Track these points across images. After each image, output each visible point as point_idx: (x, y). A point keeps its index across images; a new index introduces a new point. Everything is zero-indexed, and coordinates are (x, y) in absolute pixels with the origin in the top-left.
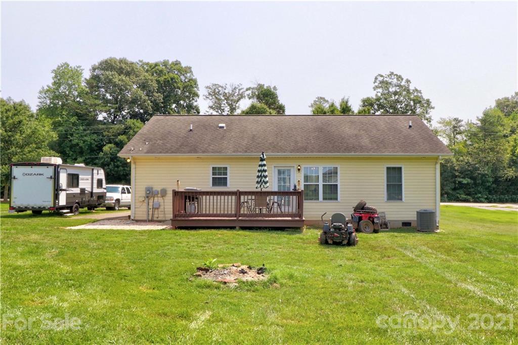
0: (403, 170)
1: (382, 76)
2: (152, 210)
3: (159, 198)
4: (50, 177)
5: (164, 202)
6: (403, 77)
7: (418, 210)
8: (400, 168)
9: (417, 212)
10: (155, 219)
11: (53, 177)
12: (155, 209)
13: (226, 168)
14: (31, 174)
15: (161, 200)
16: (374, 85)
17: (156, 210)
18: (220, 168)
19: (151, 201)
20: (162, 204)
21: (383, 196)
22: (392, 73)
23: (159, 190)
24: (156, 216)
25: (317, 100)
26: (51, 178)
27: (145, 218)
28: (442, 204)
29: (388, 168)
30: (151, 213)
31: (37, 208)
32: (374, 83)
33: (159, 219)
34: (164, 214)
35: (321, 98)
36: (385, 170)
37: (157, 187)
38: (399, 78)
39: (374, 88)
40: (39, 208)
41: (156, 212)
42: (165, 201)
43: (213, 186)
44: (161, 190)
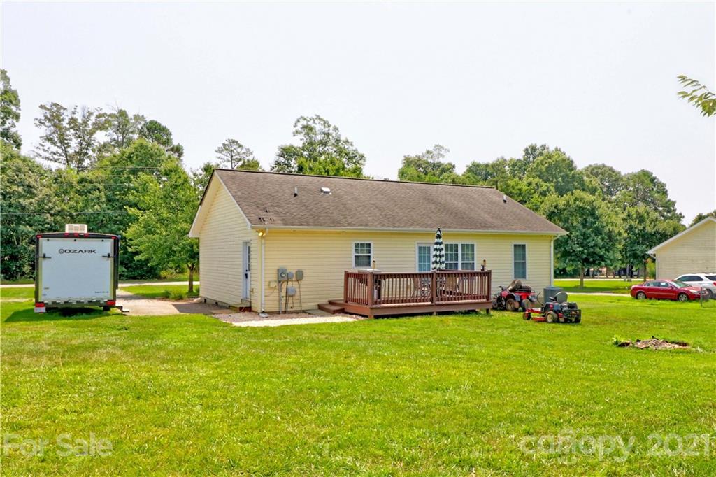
0: (526, 247)
1: (305, 119)
2: (285, 298)
3: (294, 283)
4: (107, 255)
5: (299, 288)
6: (330, 123)
7: (545, 287)
8: (524, 246)
9: (545, 290)
10: (289, 309)
11: (112, 255)
12: (289, 296)
13: (369, 244)
14: (74, 251)
15: (295, 284)
16: (294, 130)
17: (291, 298)
18: (362, 245)
19: (284, 286)
20: (297, 290)
21: (510, 274)
22: (318, 117)
23: (294, 272)
24: (290, 305)
25: (227, 143)
26: (109, 256)
27: (277, 310)
28: (555, 280)
29: (515, 246)
30: (284, 302)
31: (62, 303)
32: (295, 127)
33: (293, 309)
34: (300, 302)
35: (234, 142)
36: (513, 247)
37: (292, 269)
38: (326, 124)
39: (294, 133)
40: (65, 302)
41: (290, 301)
42: (301, 286)
43: (355, 266)
44: (296, 273)
